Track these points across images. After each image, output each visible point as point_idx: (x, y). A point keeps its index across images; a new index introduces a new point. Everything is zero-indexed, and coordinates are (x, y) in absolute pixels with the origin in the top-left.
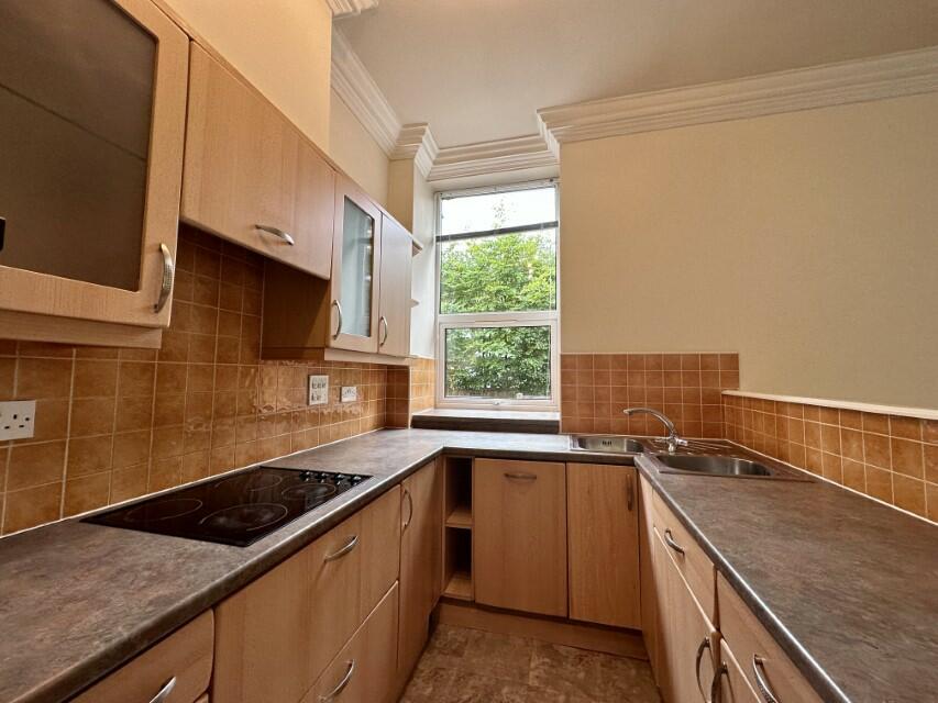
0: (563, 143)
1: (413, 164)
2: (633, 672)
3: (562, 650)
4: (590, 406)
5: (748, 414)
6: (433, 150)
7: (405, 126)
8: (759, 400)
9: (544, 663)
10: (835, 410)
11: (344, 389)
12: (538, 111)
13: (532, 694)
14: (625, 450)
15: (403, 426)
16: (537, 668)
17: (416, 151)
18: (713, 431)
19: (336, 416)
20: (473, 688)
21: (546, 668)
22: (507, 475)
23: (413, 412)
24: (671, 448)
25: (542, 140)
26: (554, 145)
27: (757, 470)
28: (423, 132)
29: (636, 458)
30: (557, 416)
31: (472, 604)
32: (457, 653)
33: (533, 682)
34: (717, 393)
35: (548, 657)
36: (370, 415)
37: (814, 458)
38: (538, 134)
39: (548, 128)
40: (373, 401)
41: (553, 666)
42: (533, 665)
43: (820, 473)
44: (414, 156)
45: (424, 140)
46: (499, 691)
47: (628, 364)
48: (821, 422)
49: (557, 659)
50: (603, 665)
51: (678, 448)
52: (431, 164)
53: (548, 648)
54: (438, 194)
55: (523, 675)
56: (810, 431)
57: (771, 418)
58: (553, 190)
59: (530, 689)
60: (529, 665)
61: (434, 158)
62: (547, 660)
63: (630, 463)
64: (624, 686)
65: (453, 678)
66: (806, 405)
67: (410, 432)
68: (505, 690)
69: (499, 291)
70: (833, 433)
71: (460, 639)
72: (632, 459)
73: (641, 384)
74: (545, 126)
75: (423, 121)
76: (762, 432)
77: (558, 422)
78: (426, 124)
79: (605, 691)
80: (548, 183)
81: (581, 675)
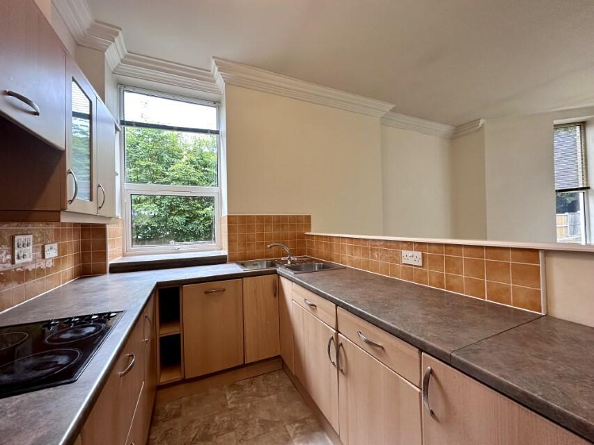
0: (227, 84)
1: (104, 56)
2: (277, 377)
3: (241, 383)
4: (244, 245)
5: (317, 243)
6: (123, 51)
7: (96, 21)
8: (322, 236)
9: (234, 394)
10: (352, 238)
11: (47, 247)
12: (214, 57)
13: (232, 412)
14: (265, 267)
15: (102, 272)
16: (231, 398)
17: (108, 47)
18: (301, 253)
19: (40, 272)
20: (196, 428)
21: (236, 395)
22: (206, 292)
23: (111, 261)
24: (289, 262)
25: (212, 76)
26: (220, 82)
27: (325, 267)
28: (117, 34)
29: (278, 270)
30: (225, 252)
31: (184, 381)
32: (177, 415)
33: (231, 406)
34: (303, 234)
35: (235, 390)
36: (69, 268)
37: (344, 258)
38: (210, 71)
39: (219, 71)
40: (70, 255)
41: (239, 393)
42: (228, 398)
43: (346, 264)
44: (105, 50)
45: (116, 39)
46: (213, 421)
47: (264, 220)
48: (347, 244)
49: (240, 388)
50: (263, 380)
51: (292, 262)
52: (119, 61)
53: (233, 386)
54: (122, 87)
55: (224, 405)
56: (342, 248)
57: (326, 244)
58: (215, 109)
59: (231, 410)
60: (226, 399)
61: (122, 57)
62: (235, 392)
63: (275, 272)
64: (275, 385)
65: (180, 430)
66: (342, 237)
67: (109, 278)
68: (217, 418)
69: (148, 166)
70: (351, 248)
71: (175, 407)
72: (276, 270)
73: (270, 231)
74: (216, 69)
75: (120, 26)
76: (323, 250)
77: (226, 256)
78: (121, 29)
79: (267, 391)
80: (212, 104)
81: (255, 390)
